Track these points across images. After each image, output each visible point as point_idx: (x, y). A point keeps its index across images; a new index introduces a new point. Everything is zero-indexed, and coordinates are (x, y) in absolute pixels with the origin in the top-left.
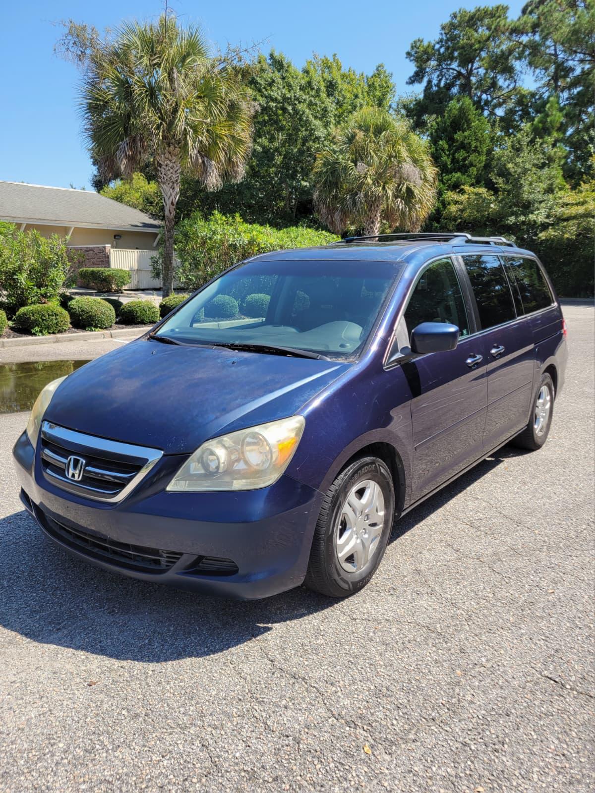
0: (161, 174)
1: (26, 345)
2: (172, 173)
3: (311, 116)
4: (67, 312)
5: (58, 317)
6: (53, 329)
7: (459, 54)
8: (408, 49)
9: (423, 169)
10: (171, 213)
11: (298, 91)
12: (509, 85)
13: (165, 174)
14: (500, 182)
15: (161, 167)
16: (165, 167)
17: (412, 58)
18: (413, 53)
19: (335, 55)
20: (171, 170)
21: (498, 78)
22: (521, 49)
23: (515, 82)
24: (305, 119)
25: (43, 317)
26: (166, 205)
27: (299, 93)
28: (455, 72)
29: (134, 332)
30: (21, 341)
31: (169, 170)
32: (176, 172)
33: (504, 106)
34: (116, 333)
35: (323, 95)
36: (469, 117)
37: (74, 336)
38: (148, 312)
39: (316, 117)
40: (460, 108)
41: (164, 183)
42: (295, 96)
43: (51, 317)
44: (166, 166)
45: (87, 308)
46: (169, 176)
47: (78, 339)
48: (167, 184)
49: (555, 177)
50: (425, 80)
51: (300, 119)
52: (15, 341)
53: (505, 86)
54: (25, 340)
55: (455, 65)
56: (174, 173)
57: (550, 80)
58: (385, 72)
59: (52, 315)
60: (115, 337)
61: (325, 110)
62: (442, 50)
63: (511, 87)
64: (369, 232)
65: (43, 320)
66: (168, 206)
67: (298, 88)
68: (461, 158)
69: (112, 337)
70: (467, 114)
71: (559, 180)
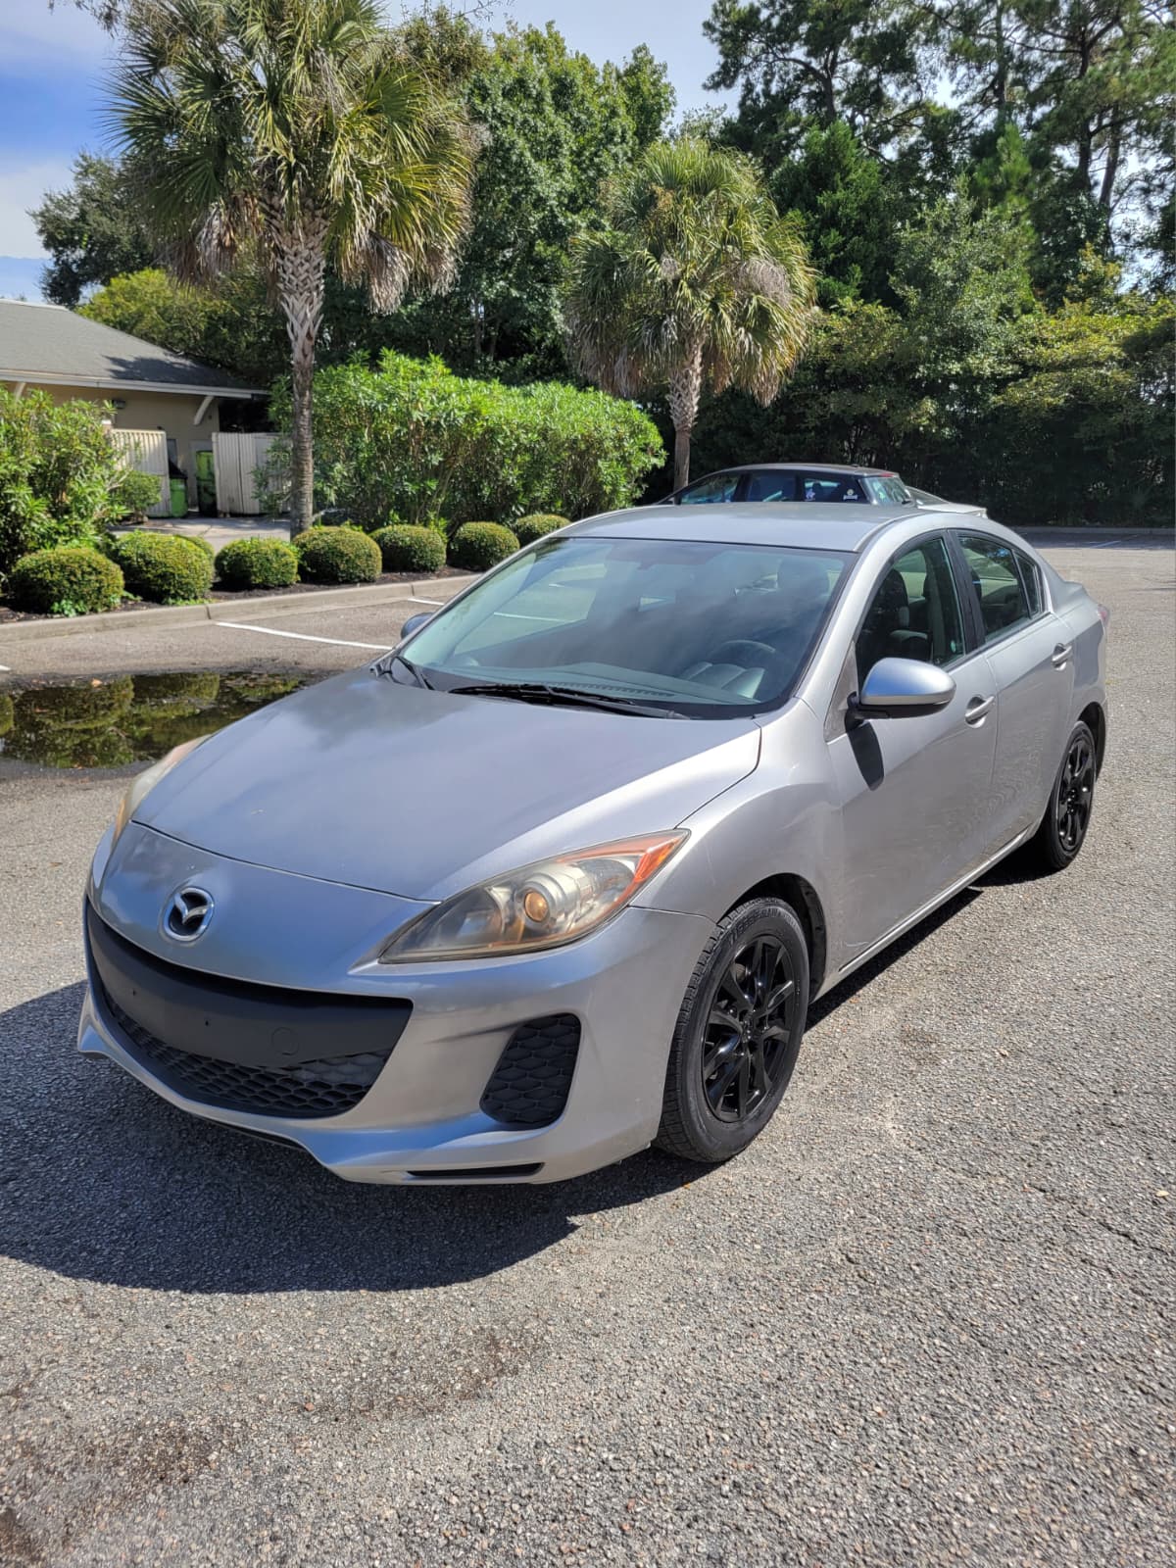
0: (285, 272)
1: (43, 637)
2: (307, 271)
3: (528, 154)
4: (117, 566)
5: (101, 577)
6: (94, 600)
7: (810, 29)
8: (708, 15)
9: (790, 270)
10: (305, 356)
11: (501, 99)
12: (906, 97)
13: (293, 274)
14: (912, 294)
15: (283, 258)
16: (292, 258)
17: (716, 35)
18: (718, 25)
19: (549, 25)
20: (307, 265)
21: (885, 82)
22: (930, 23)
23: (919, 89)
24: (514, 158)
25: (72, 578)
26: (296, 338)
27: (501, 104)
28: (801, 67)
29: (252, 605)
30: (30, 628)
31: (302, 264)
32: (315, 268)
33: (897, 139)
34: (217, 608)
35: (549, 110)
36: (845, 162)
37: (135, 617)
38: (275, 565)
39: (537, 157)
40: (828, 141)
41: (291, 292)
42: (494, 111)
43: (87, 577)
44: (295, 255)
45: (155, 556)
46: (302, 278)
47: (144, 622)
48: (298, 295)
49: (1014, 286)
50: (741, 80)
51: (506, 160)
52: (21, 630)
53: (899, 99)
54: (38, 627)
55: (799, 52)
56: (311, 270)
57: (987, 89)
58: (651, 62)
59: (90, 574)
60: (217, 616)
61: (556, 142)
62: (775, 21)
63: (912, 100)
64: (680, 396)
65: (71, 582)
66: (300, 341)
67: (500, 93)
68: (831, 245)
69: (210, 618)
70: (841, 155)
71: (1023, 293)
